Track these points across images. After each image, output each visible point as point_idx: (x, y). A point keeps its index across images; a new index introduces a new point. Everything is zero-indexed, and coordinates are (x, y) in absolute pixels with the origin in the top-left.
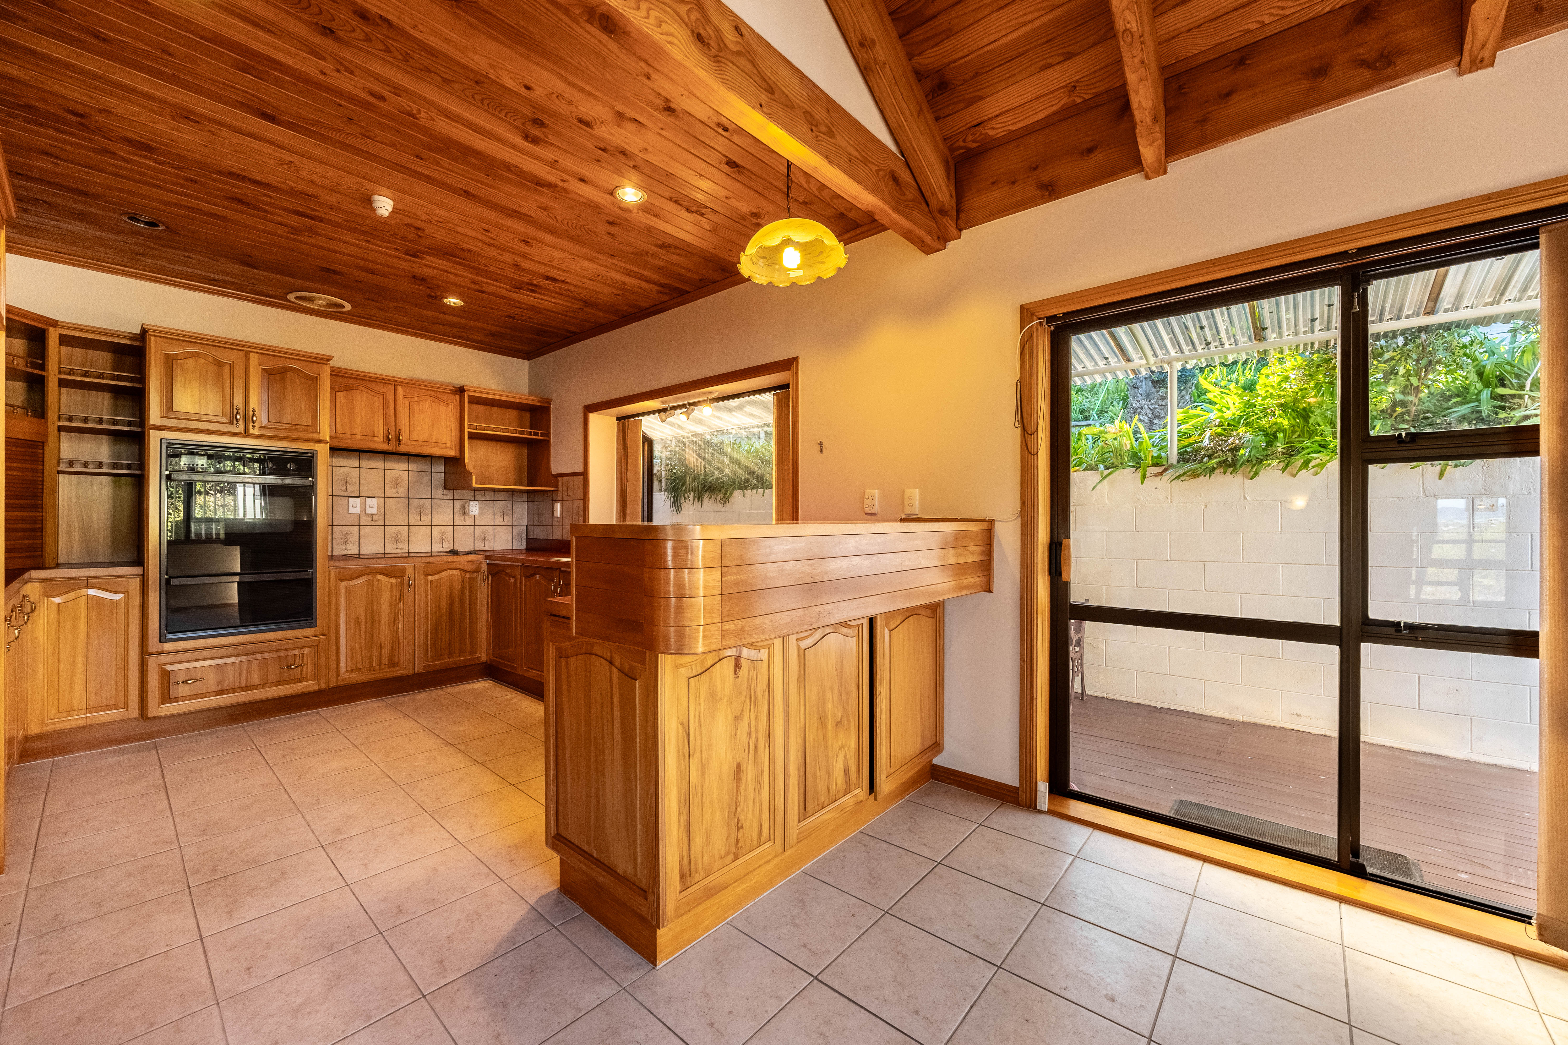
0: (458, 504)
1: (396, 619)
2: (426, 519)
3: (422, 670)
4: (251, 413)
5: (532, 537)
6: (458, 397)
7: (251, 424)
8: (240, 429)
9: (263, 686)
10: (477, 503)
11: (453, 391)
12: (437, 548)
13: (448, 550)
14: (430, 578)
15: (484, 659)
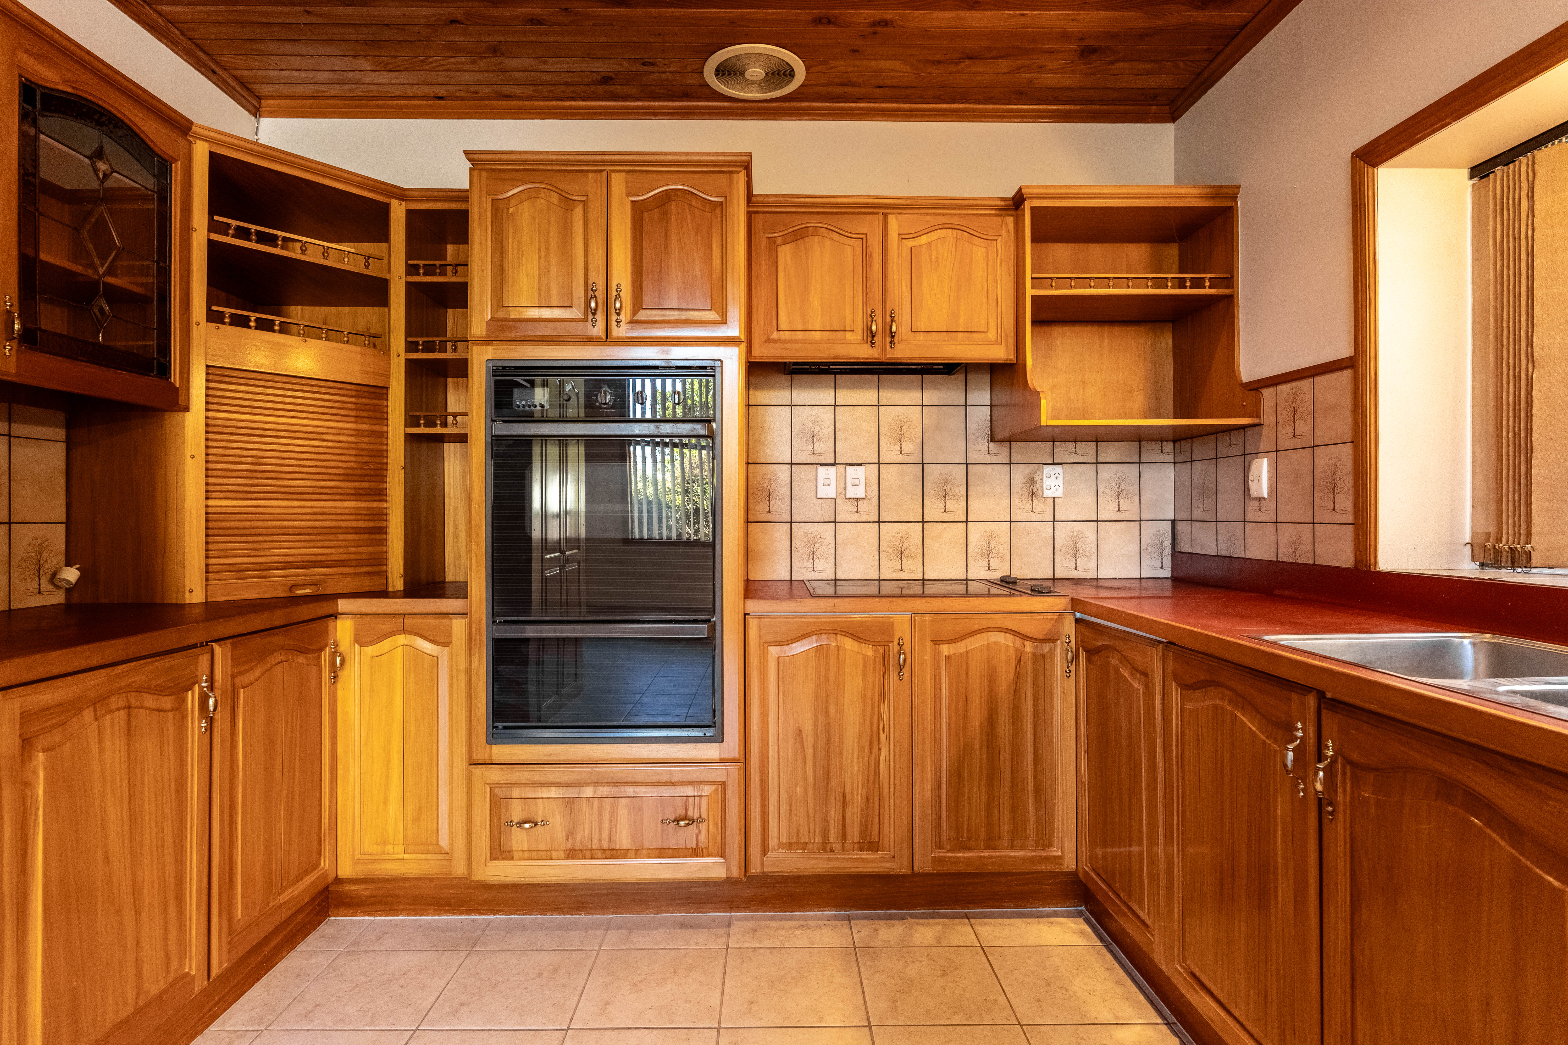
0: (1020, 473)
1: (874, 742)
2: (956, 507)
3: (928, 869)
4: (615, 293)
5: (1186, 548)
6: (1010, 220)
7: (615, 317)
8: (598, 330)
9: (637, 852)
10: (1058, 469)
11: (1001, 209)
12: (978, 571)
13: (998, 576)
14: (945, 649)
15: (1070, 864)
